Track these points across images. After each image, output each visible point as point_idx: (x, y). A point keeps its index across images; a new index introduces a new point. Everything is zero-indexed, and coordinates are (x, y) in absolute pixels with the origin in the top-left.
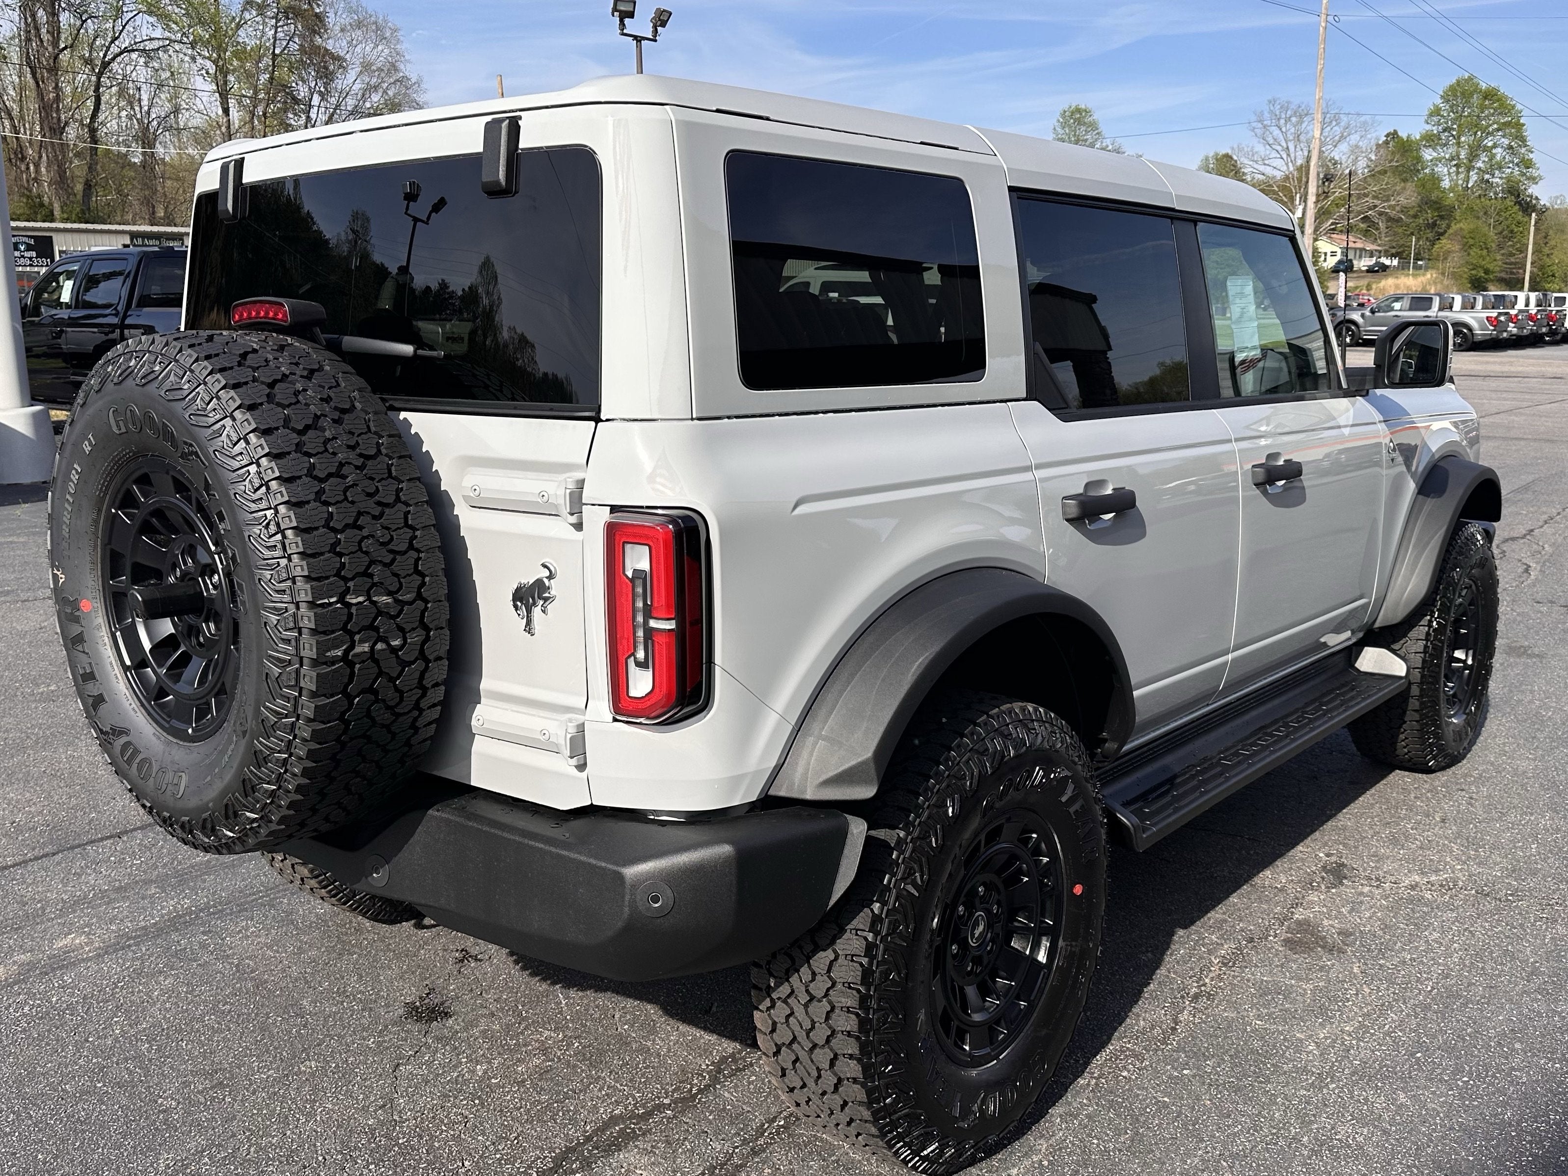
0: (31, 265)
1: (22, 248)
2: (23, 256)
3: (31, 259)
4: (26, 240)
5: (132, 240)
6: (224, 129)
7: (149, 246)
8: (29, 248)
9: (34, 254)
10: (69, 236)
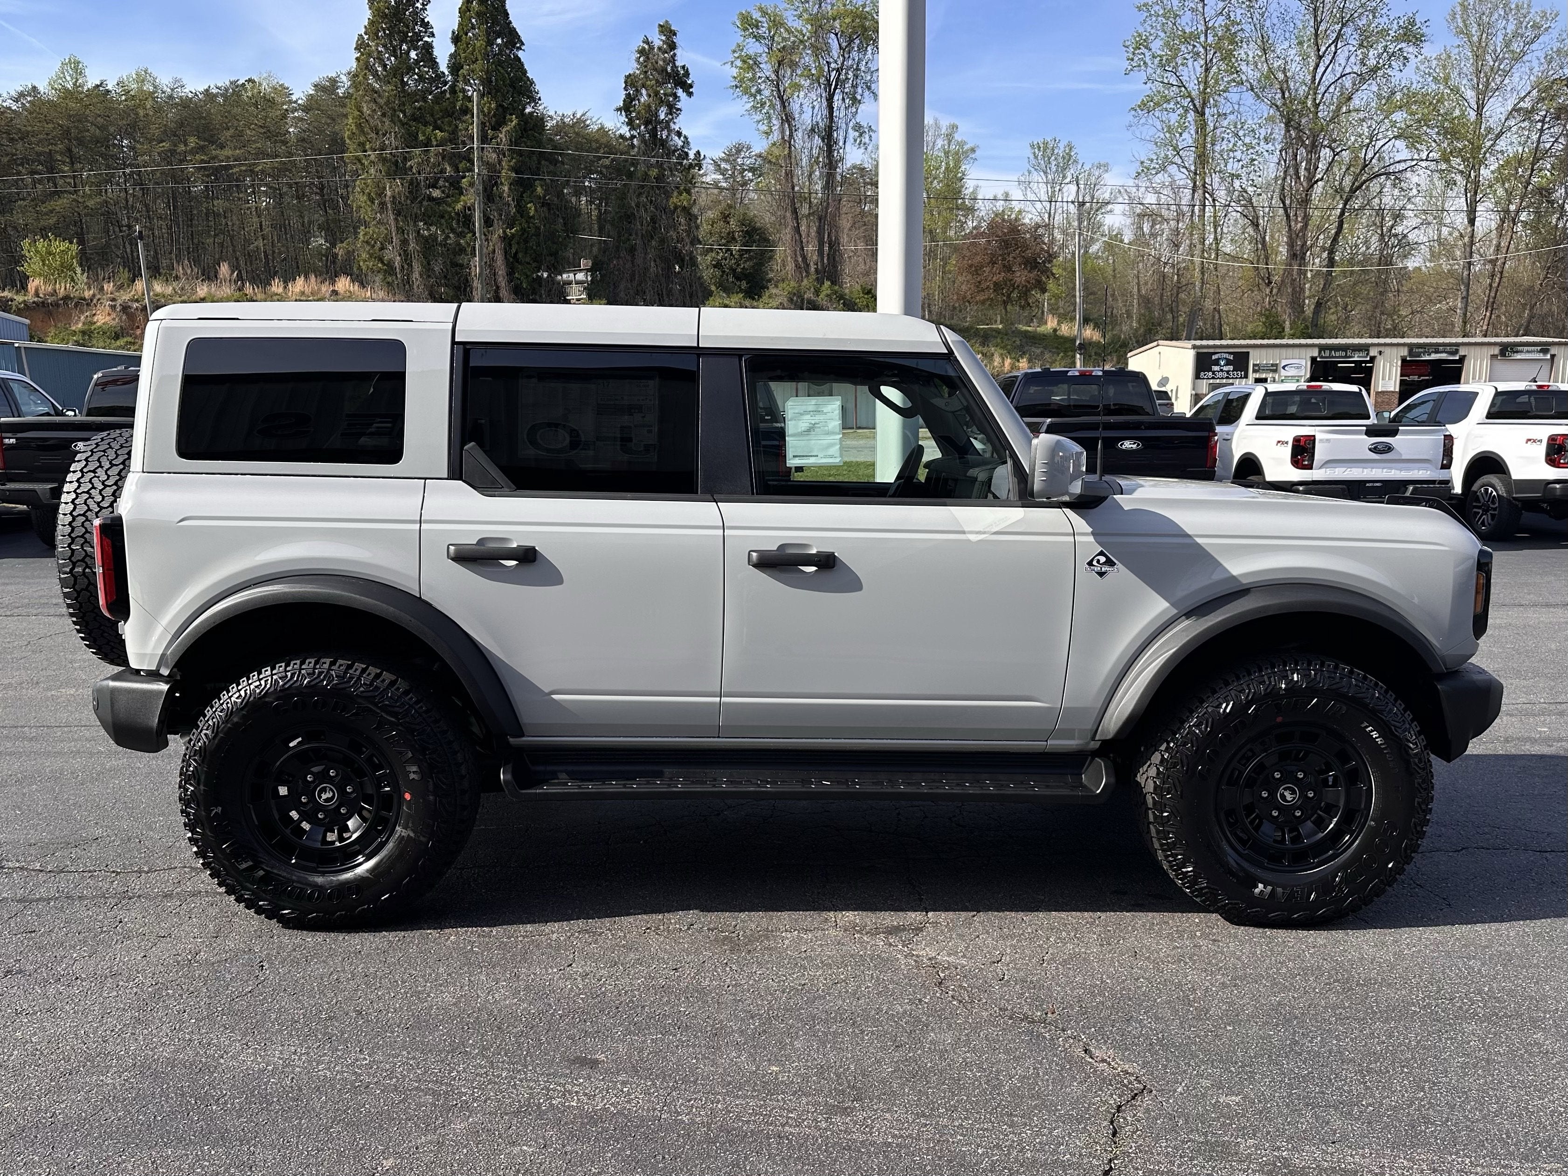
0: (1227, 378)
1: (1222, 363)
2: (1222, 370)
3: (1228, 372)
4: (1225, 355)
5: (1320, 353)
6: (1466, 239)
7: (1336, 357)
8: (1229, 362)
9: (1231, 368)
10: (1264, 351)
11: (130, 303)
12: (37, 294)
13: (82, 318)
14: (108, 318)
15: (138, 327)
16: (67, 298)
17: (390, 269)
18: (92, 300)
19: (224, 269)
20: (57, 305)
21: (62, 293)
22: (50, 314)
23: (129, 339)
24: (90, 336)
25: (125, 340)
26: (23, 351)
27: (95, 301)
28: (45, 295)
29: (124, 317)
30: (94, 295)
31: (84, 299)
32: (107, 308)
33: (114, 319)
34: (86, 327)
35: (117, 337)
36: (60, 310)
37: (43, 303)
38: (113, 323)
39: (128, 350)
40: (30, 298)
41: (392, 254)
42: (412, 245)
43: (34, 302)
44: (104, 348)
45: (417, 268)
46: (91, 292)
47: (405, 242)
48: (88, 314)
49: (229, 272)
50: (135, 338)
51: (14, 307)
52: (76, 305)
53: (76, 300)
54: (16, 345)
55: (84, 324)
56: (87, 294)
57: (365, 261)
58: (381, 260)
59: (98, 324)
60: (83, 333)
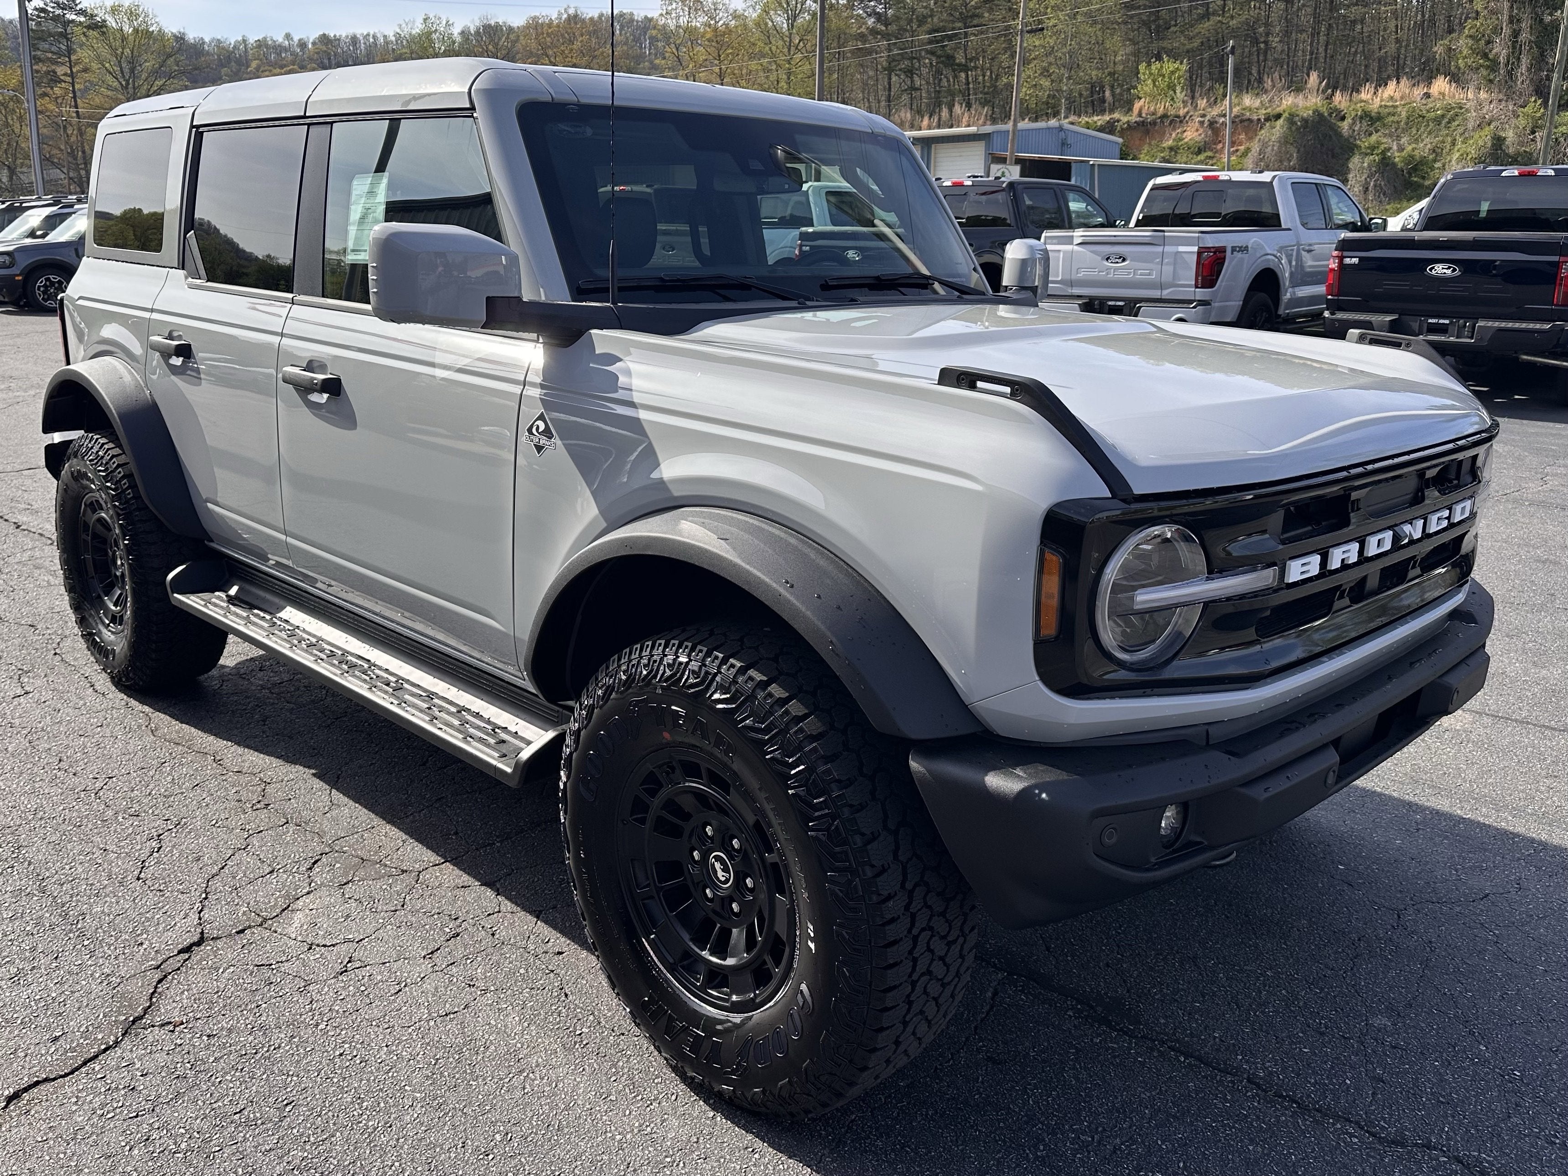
11: (1217, 119)
12: (1140, 115)
13: (1174, 135)
14: (1196, 134)
15: (1220, 142)
16: (1165, 116)
17: (1493, 66)
18: (1185, 117)
19: (1314, 78)
20: (1154, 123)
21: (1161, 112)
22: (1147, 132)
23: (1210, 154)
24: (1176, 152)
25: (1206, 154)
26: (1096, 168)
27: (1187, 118)
28: (1147, 114)
29: (1210, 132)
30: (1188, 113)
31: (1178, 117)
32: (1197, 124)
33: (1200, 135)
34: (1175, 143)
35: (1199, 152)
36: (1157, 128)
37: (1143, 122)
38: (1198, 139)
39: (1206, 164)
40: (1134, 118)
41: (1500, 50)
42: (1524, 36)
43: (1136, 122)
44: (1186, 163)
45: (1525, 61)
46: (1186, 110)
47: (1516, 34)
48: (1179, 131)
49: (1318, 82)
50: (1216, 152)
51: (1119, 128)
52: (1170, 124)
53: (1171, 118)
54: (1091, 163)
55: (1174, 140)
56: (1182, 112)
57: (1465, 57)
58: (1485, 56)
59: (1186, 140)
60: (1171, 149)
